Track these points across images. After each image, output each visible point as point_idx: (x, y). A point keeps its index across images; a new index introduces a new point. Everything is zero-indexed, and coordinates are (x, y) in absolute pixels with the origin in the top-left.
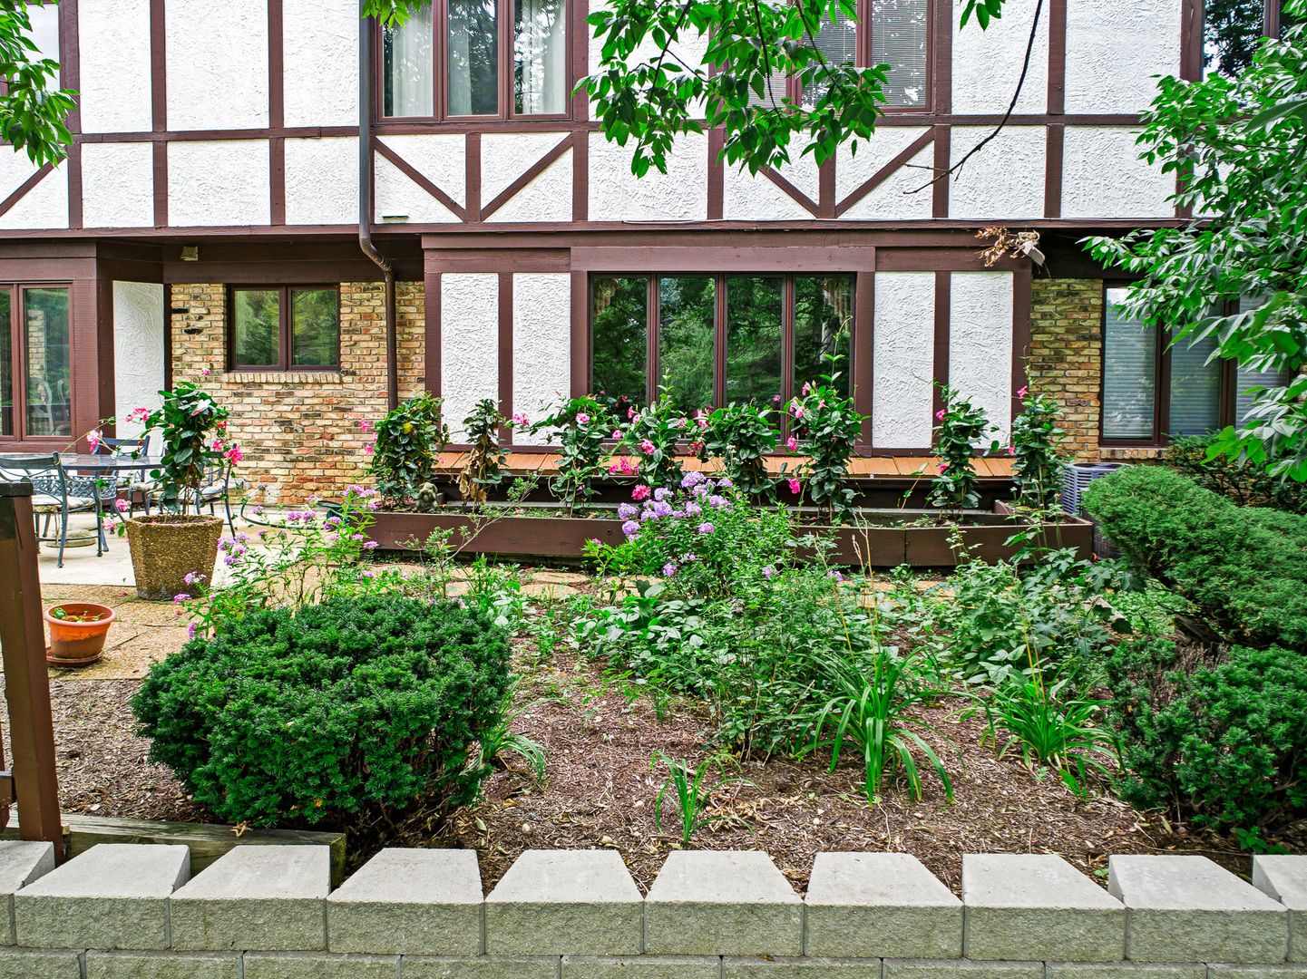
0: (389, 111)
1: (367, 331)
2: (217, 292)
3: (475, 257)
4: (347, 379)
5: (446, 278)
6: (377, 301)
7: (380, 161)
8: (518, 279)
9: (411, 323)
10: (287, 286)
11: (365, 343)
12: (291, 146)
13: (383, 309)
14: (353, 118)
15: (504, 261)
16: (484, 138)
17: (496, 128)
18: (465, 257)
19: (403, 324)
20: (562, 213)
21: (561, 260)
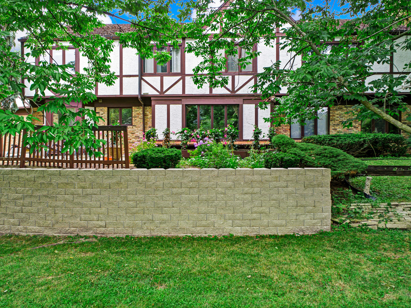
0: (144, 72)
1: (138, 117)
2: (106, 109)
3: (162, 101)
4: (134, 127)
5: (156, 105)
6: (140, 111)
7: (143, 82)
8: (171, 106)
9: (147, 115)
10: (121, 107)
11: (138, 119)
12: (124, 79)
13: (142, 112)
14: (137, 73)
15: (168, 102)
16: (164, 77)
17: (166, 75)
18: (160, 101)
19: (146, 116)
20: (180, 92)
21: (180, 102)
